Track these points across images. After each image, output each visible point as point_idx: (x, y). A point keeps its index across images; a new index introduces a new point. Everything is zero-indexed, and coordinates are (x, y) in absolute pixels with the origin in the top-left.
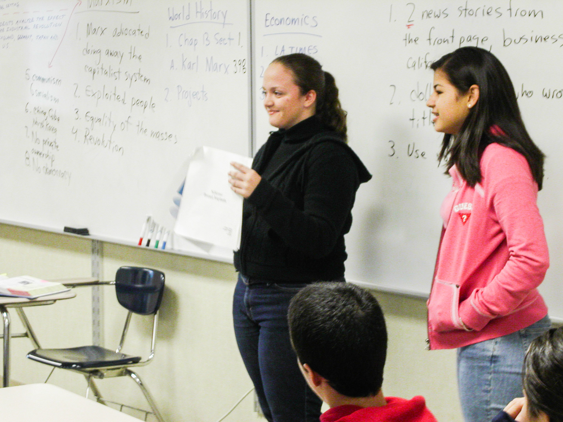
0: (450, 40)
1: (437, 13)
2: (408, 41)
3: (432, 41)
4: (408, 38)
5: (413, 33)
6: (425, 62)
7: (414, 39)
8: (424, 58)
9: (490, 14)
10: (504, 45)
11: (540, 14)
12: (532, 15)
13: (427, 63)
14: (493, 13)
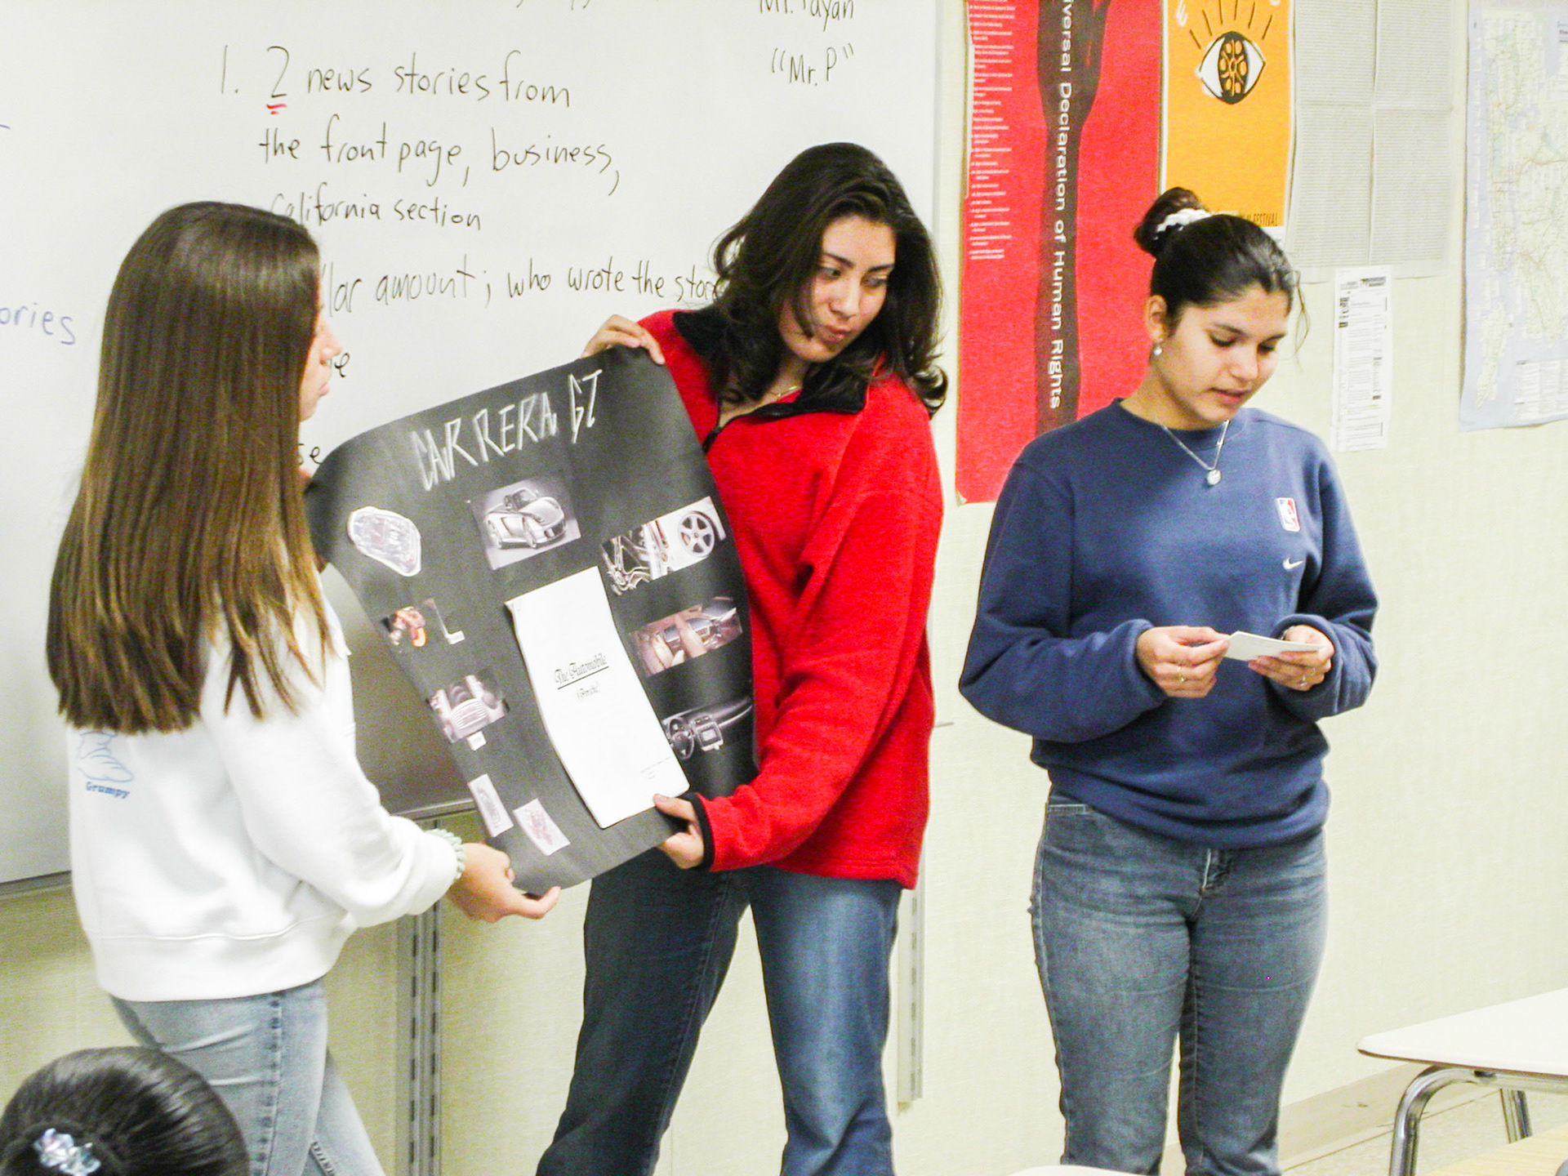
0: (377, 149)
1: (346, 79)
2: (271, 148)
3: (334, 152)
4: (271, 141)
5: (286, 127)
6: (318, 207)
7: (288, 145)
8: (315, 198)
9: (463, 89)
10: (495, 168)
11: (562, 98)
12: (549, 97)
13: (322, 209)
14: (470, 87)
